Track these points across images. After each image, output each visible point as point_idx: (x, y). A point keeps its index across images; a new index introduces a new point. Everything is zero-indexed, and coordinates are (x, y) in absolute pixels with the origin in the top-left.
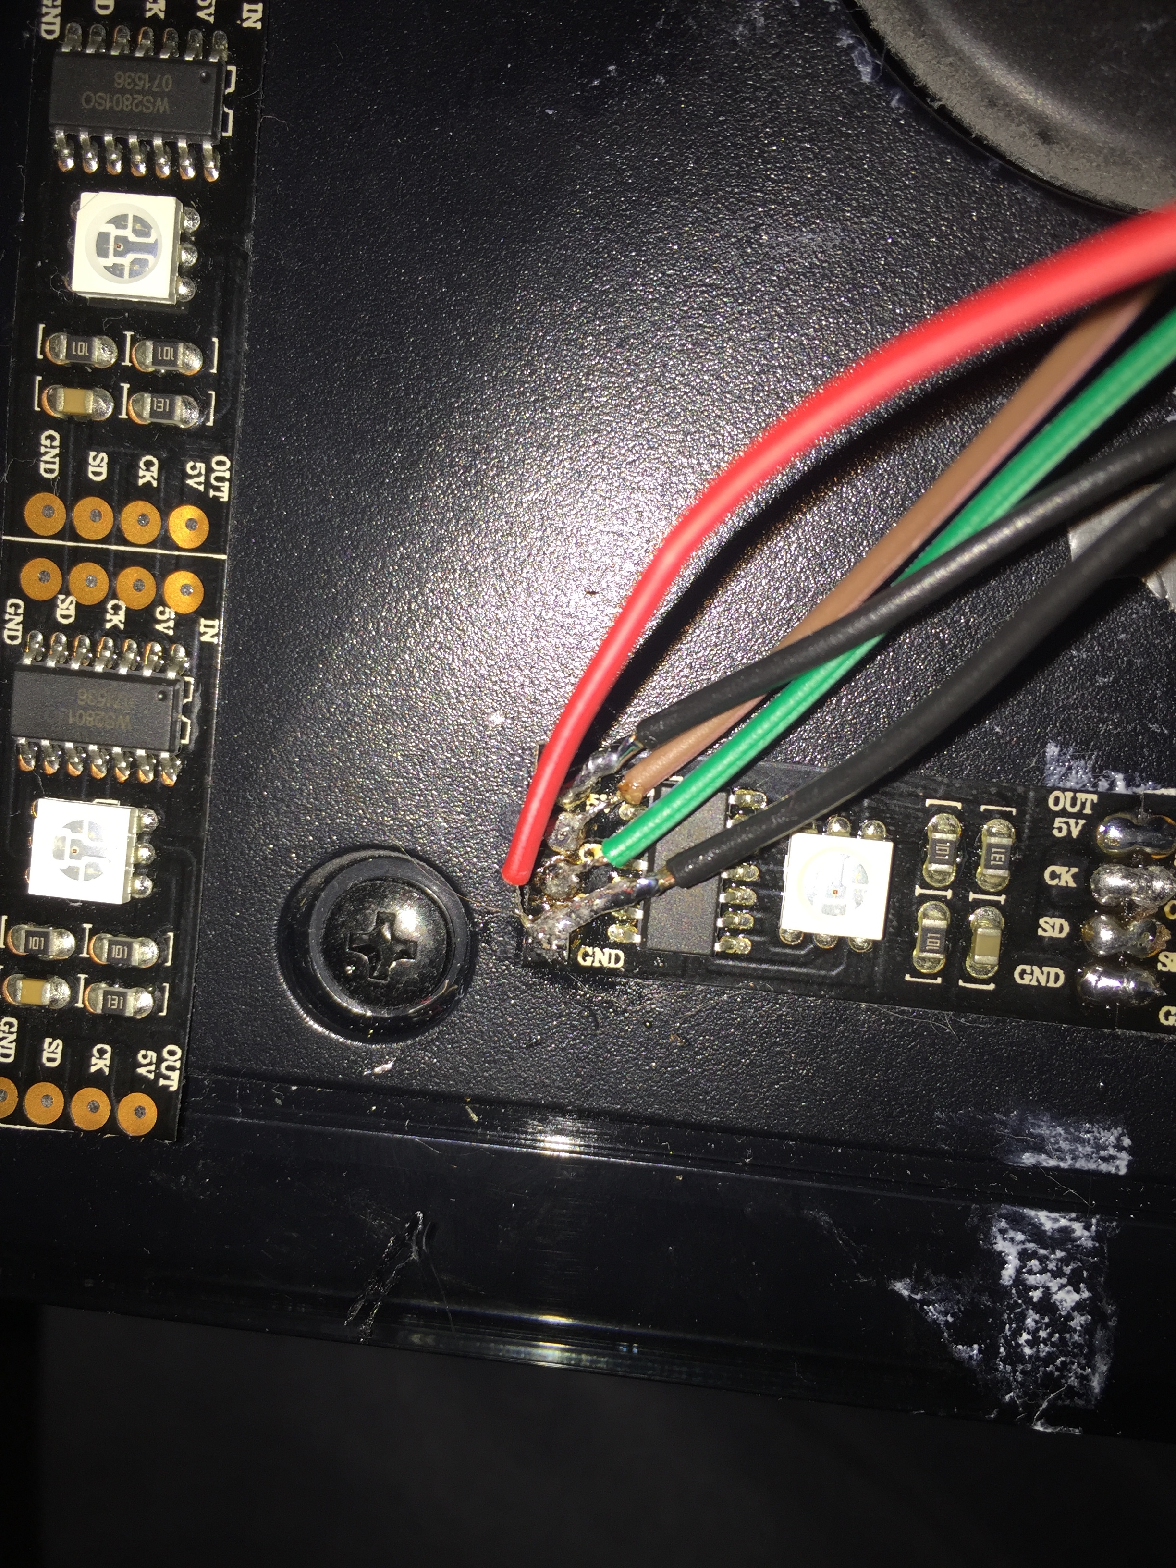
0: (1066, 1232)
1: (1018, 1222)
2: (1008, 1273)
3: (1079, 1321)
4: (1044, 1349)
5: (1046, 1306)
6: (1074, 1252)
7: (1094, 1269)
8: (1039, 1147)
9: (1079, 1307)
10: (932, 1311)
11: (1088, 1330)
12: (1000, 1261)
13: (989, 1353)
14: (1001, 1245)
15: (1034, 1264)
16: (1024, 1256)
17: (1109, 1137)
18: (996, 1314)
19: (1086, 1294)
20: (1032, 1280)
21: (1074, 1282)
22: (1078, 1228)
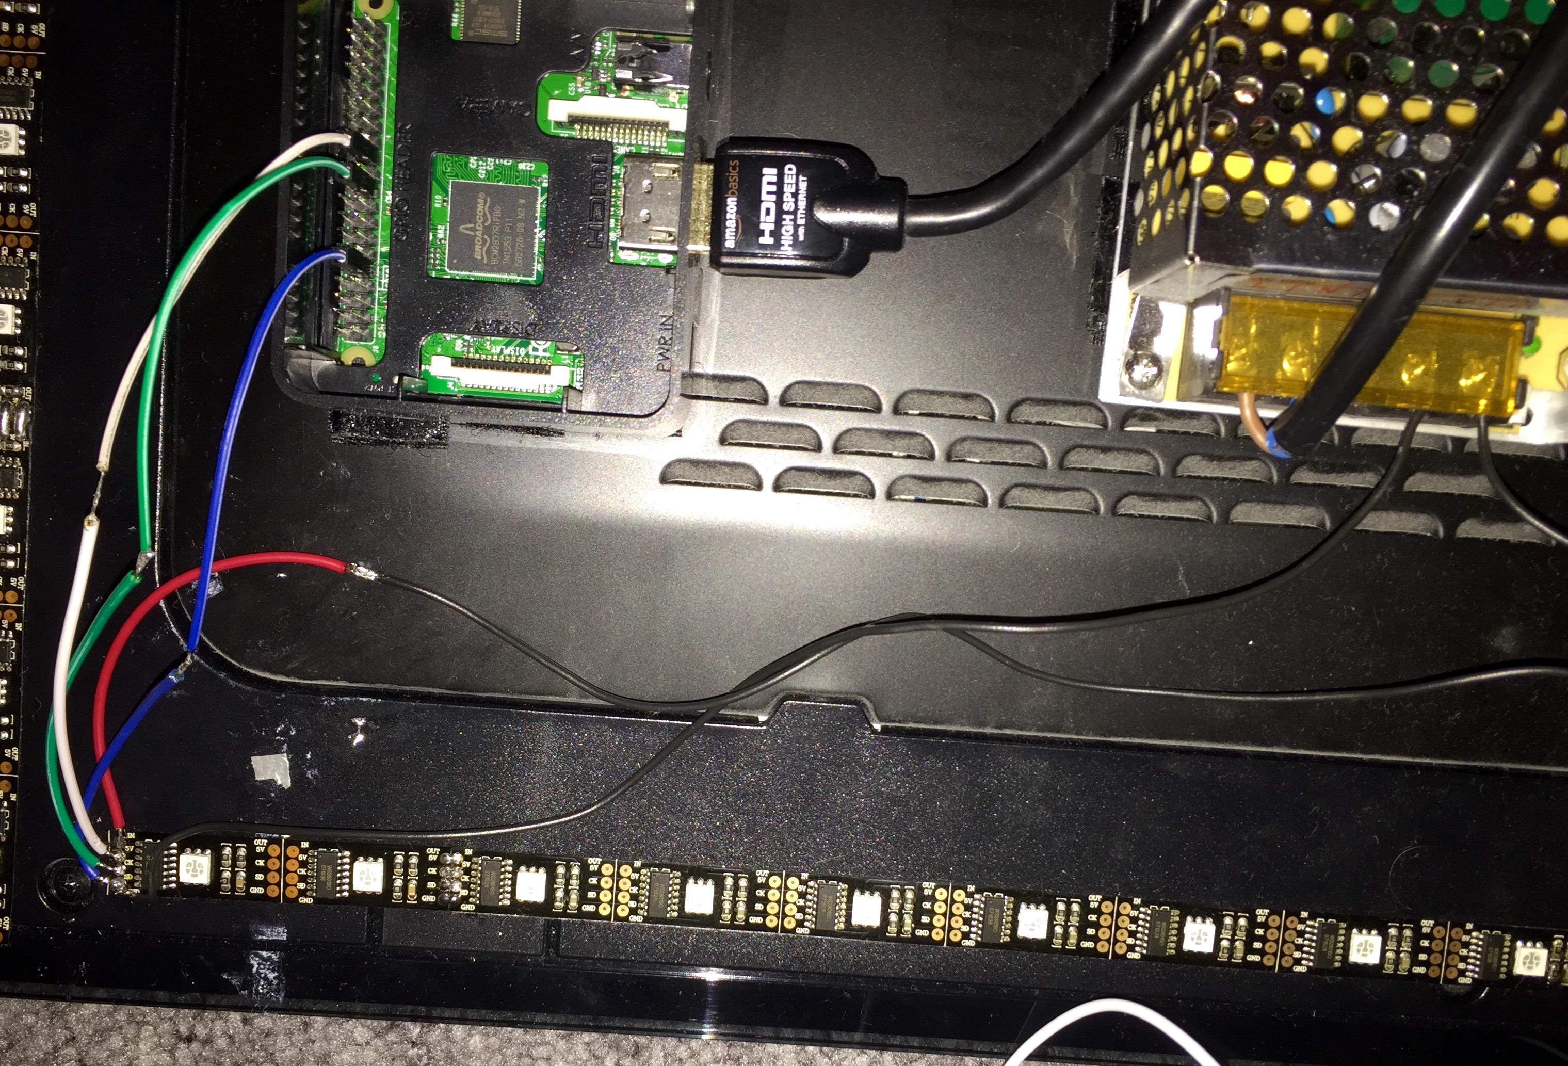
0: (270, 957)
1: (257, 955)
2: (254, 970)
3: (275, 982)
4: (266, 990)
5: (266, 978)
6: (273, 963)
7: (279, 967)
8: (263, 934)
9: (275, 978)
10: (234, 982)
11: (278, 984)
12: (252, 966)
13: (250, 993)
14: (252, 962)
15: (262, 967)
16: (259, 964)
17: (281, 930)
18: (251, 981)
19: (276, 974)
20: (261, 971)
21: (273, 971)
22: (274, 956)
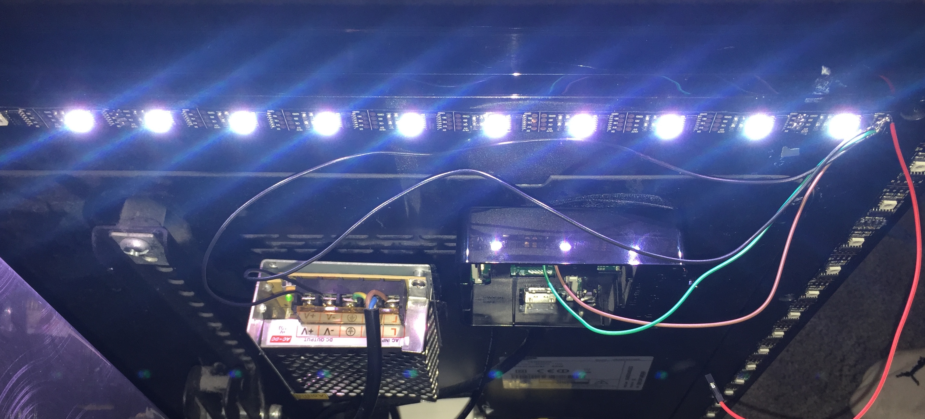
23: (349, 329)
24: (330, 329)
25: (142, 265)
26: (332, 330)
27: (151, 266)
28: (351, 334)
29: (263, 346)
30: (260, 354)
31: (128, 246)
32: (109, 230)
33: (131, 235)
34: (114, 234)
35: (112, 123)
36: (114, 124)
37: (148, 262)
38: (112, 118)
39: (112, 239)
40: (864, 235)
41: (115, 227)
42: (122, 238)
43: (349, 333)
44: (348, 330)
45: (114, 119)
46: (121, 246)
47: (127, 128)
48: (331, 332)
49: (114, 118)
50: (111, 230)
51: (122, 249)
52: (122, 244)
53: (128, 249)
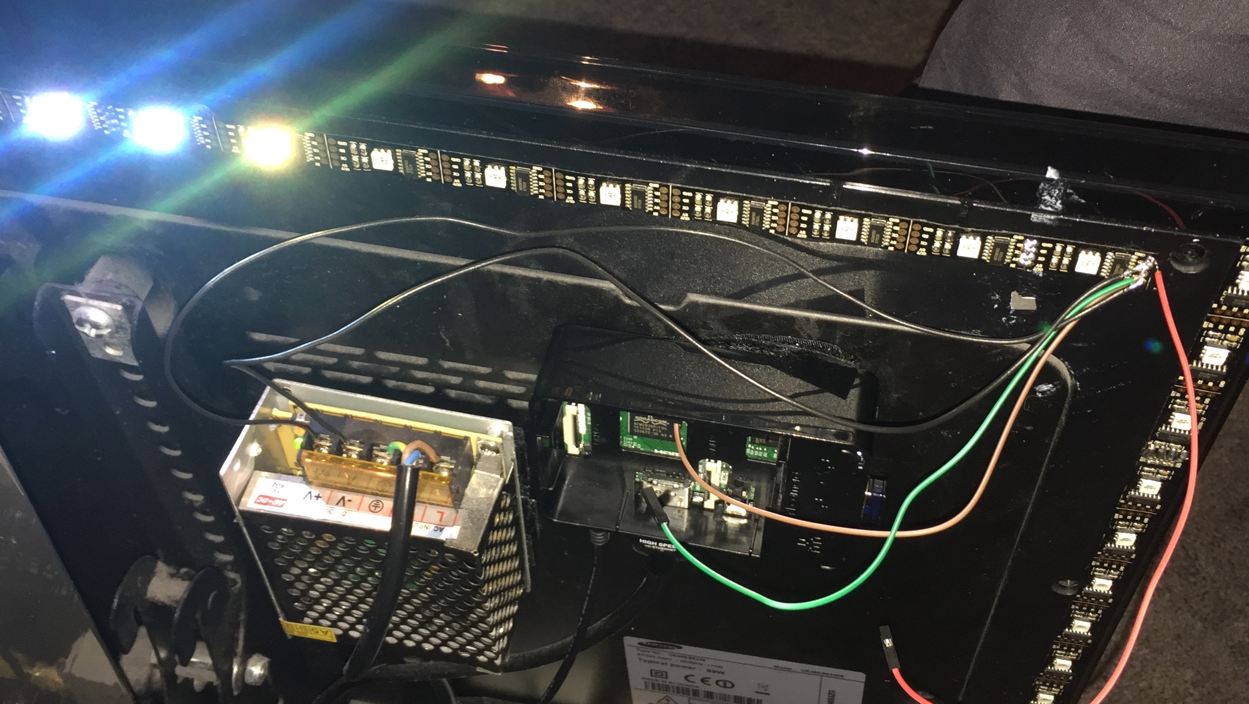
0: (1046, 207)
1: (1056, 209)
2: (1059, 202)
4: (1053, 190)
6: (1044, 204)
7: (1040, 201)
8: (1049, 219)
10: (1077, 197)
11: (1043, 193)
13: (1065, 190)
14: (1060, 206)
15: (1053, 203)
17: (1035, 220)
18: (1063, 196)
19: (1043, 198)
20: (1054, 200)
21: (1045, 200)
22: (1043, 207)
23: (375, 502)
24: (346, 499)
25: (100, 359)
26: (350, 501)
27: (114, 365)
28: (375, 509)
29: (241, 508)
30: (235, 521)
31: (84, 317)
32: (62, 290)
33: (91, 302)
34: (69, 298)
35: (98, 125)
36: (100, 127)
37: (108, 354)
38: (99, 119)
39: (63, 305)
40: (1159, 475)
41: (73, 288)
42: (78, 305)
43: (373, 509)
44: (373, 504)
45: (102, 120)
46: (73, 317)
47: (116, 139)
48: (347, 503)
49: (102, 118)
50: (65, 290)
51: (74, 320)
52: (75, 314)
53: (82, 322)
